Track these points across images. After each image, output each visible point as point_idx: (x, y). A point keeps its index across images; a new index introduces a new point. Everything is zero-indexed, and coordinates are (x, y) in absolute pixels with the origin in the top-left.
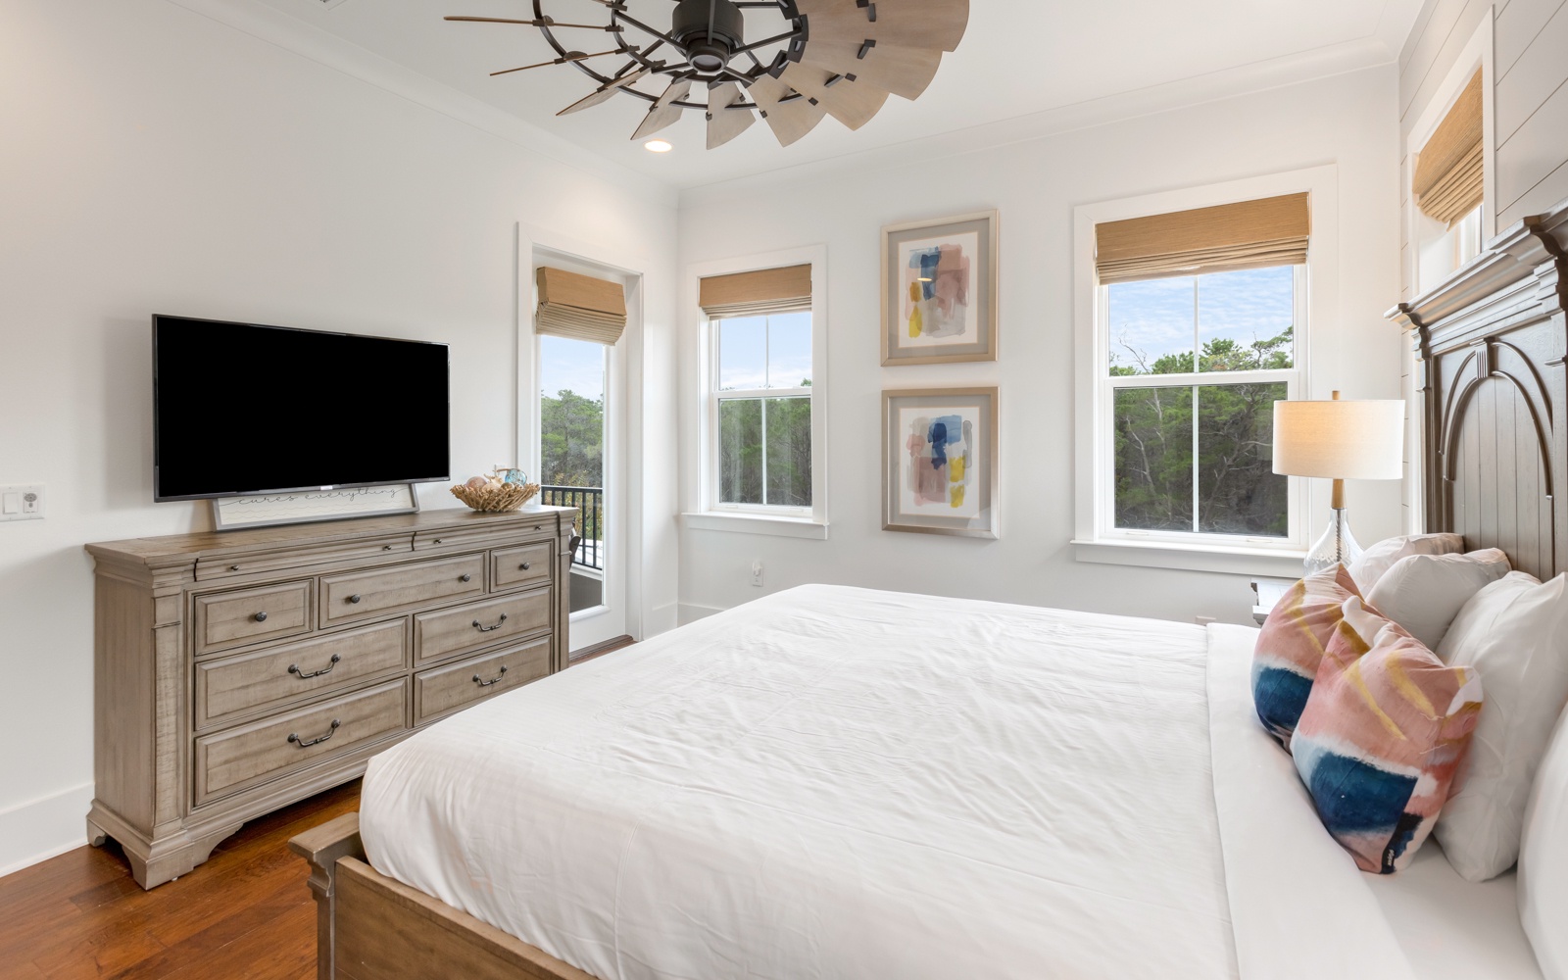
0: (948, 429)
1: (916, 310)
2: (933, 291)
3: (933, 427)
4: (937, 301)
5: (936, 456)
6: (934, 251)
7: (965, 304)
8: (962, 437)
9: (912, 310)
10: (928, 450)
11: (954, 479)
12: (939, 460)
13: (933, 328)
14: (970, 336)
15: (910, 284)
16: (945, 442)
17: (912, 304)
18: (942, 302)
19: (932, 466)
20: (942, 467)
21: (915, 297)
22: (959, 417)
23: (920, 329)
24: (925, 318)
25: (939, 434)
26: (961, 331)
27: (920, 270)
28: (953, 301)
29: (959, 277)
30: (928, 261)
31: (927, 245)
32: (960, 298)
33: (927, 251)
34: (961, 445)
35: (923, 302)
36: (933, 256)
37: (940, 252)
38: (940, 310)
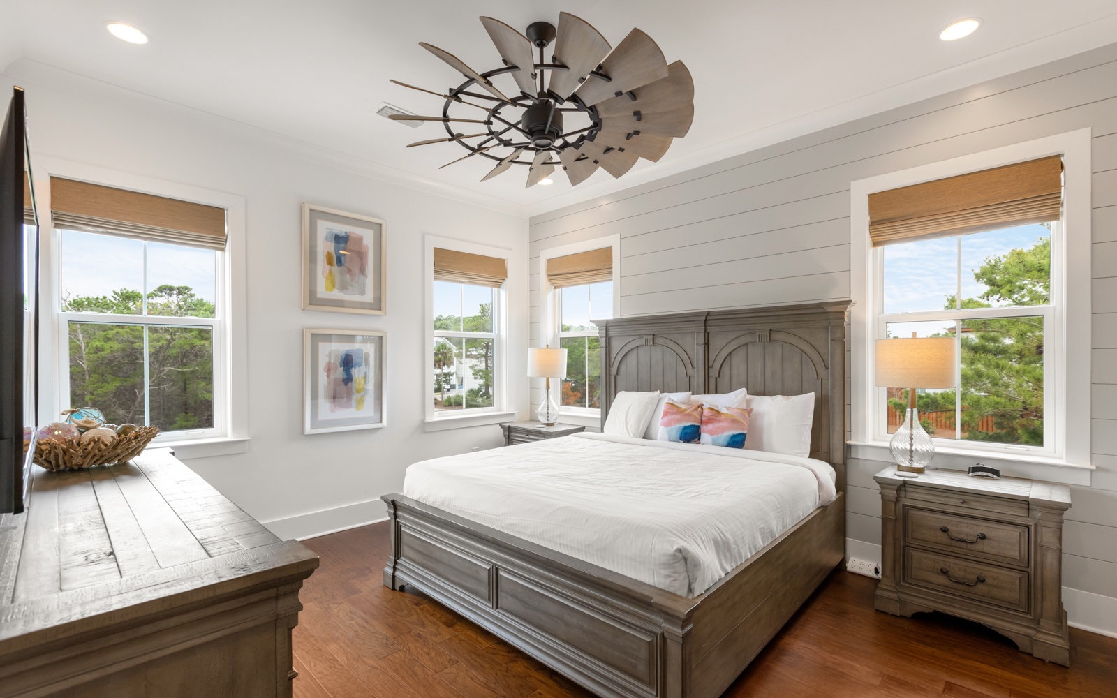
0: (354, 358)
1: (331, 272)
2: (343, 262)
3: (344, 357)
4: (346, 270)
5: (345, 377)
6: (344, 234)
7: (365, 276)
8: (364, 363)
9: (327, 271)
10: (340, 373)
11: (358, 391)
12: (348, 379)
13: (343, 288)
14: (369, 297)
15: (326, 253)
16: (352, 366)
17: (328, 267)
18: (350, 271)
19: (343, 384)
20: (350, 384)
21: (330, 263)
22: (362, 350)
23: (334, 286)
24: (337, 278)
25: (348, 362)
26: (363, 293)
27: (334, 244)
28: (357, 271)
29: (361, 256)
30: (340, 240)
31: (341, 229)
32: (362, 271)
33: (339, 233)
34: (363, 368)
35: (335, 268)
36: (343, 237)
37: (348, 236)
38: (348, 276)
